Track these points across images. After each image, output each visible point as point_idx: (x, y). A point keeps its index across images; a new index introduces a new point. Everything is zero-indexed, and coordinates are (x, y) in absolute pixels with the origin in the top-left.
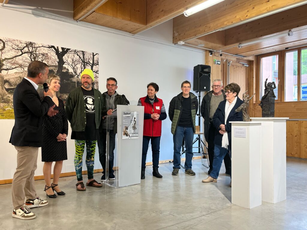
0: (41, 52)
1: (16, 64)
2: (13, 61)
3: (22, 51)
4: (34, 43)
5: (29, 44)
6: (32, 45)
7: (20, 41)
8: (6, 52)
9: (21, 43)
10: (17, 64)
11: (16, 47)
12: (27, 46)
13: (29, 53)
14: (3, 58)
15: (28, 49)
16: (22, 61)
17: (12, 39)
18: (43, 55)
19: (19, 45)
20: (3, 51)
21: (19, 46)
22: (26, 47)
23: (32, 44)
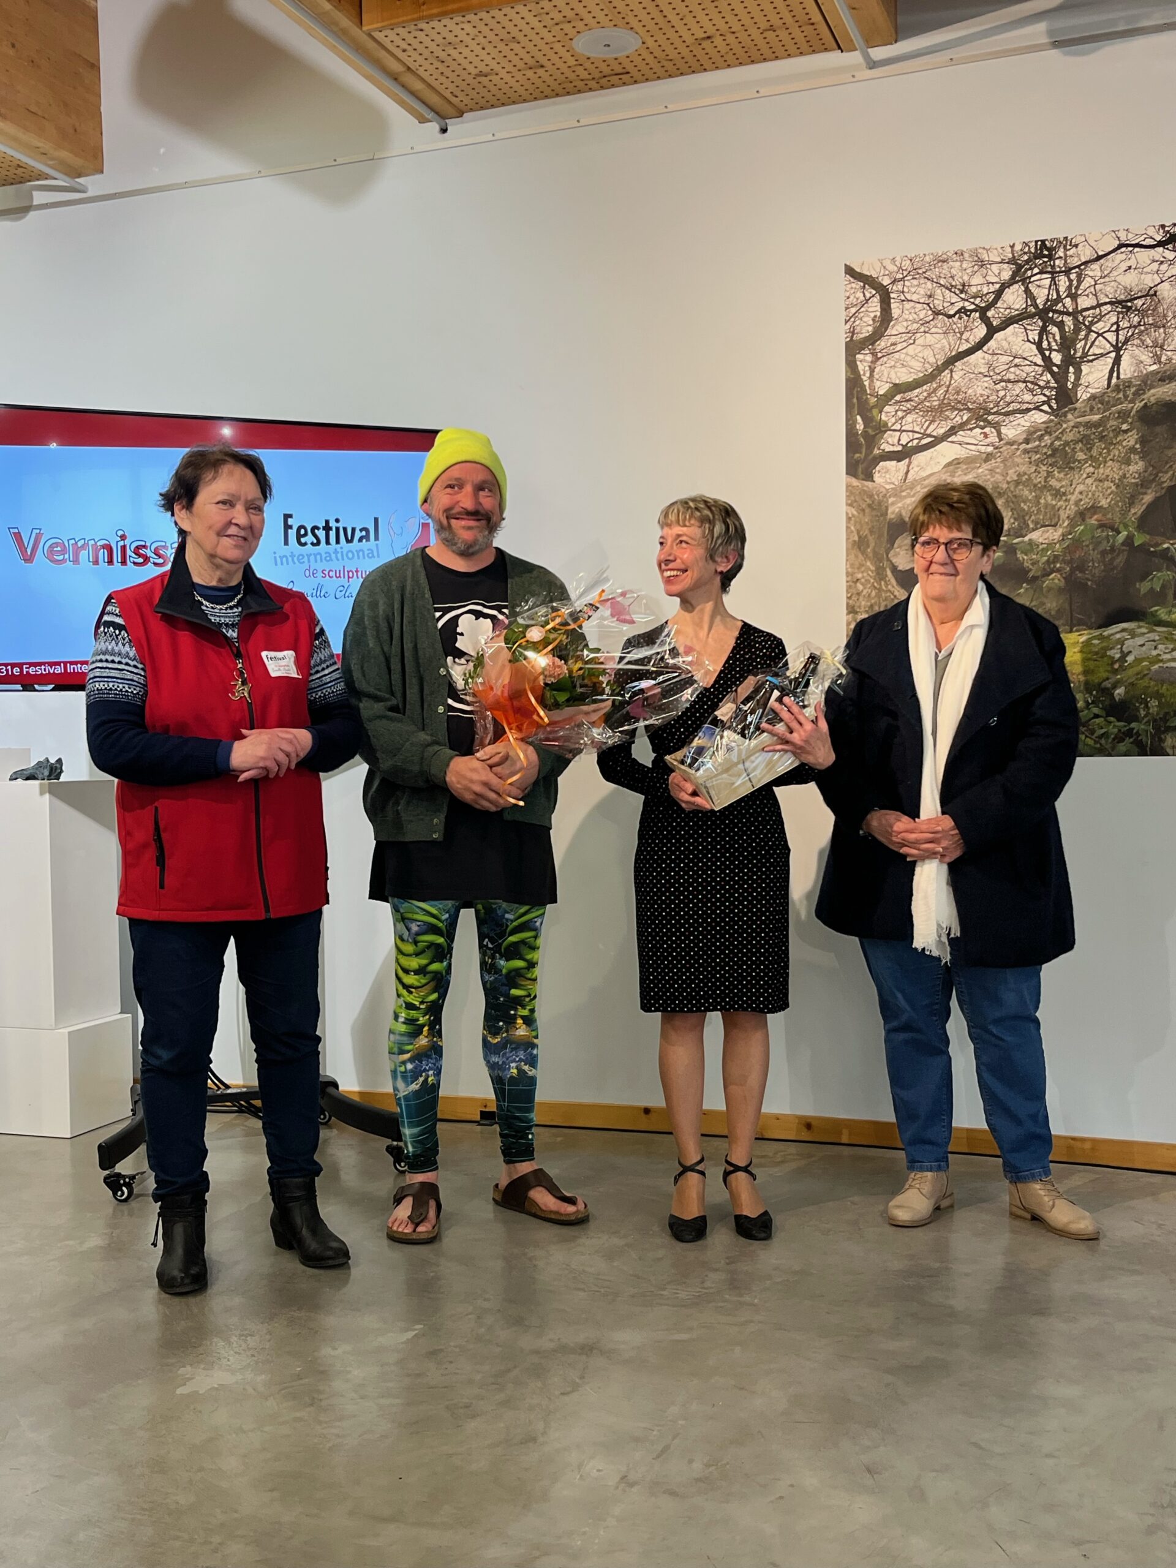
0: (1109, 291)
1: (954, 409)
2: (935, 390)
3: (990, 314)
4: (1066, 243)
5: (1027, 262)
6: (1050, 257)
7: (975, 253)
8: (899, 347)
9: (982, 264)
10: (960, 405)
11: (955, 299)
12: (1019, 275)
13: (1032, 316)
14: (883, 389)
15: (1027, 291)
16: (987, 382)
17: (927, 259)
18: (1124, 305)
19: (974, 281)
20: (882, 344)
21: (974, 290)
22: (1012, 282)
23: (1050, 249)
